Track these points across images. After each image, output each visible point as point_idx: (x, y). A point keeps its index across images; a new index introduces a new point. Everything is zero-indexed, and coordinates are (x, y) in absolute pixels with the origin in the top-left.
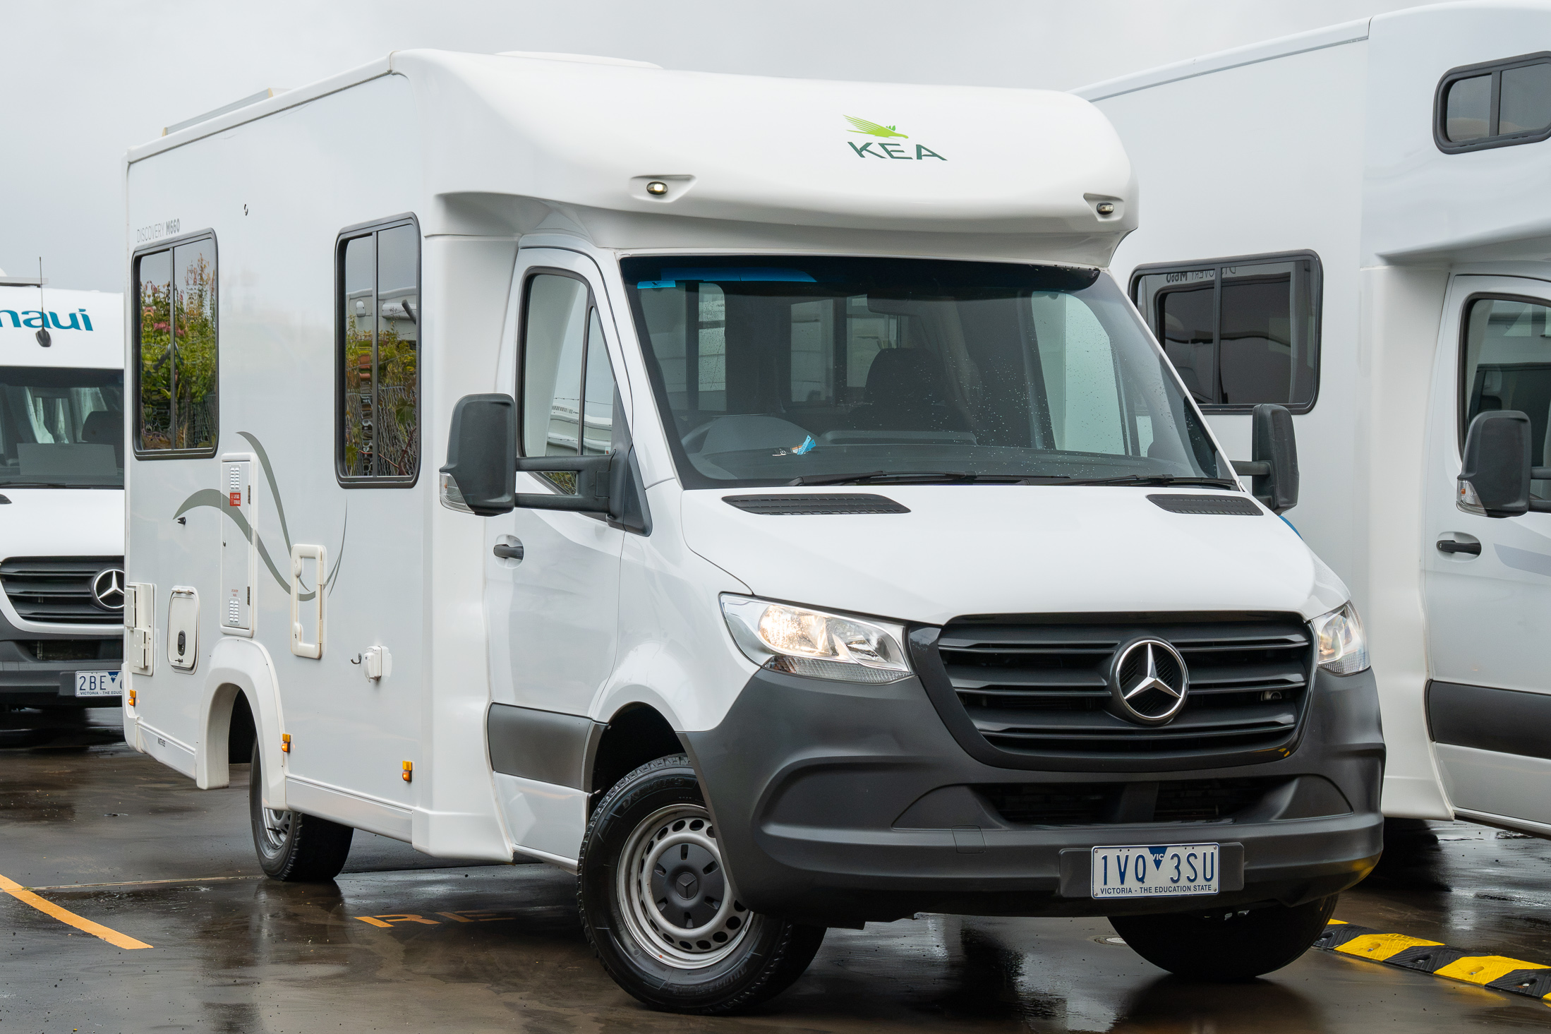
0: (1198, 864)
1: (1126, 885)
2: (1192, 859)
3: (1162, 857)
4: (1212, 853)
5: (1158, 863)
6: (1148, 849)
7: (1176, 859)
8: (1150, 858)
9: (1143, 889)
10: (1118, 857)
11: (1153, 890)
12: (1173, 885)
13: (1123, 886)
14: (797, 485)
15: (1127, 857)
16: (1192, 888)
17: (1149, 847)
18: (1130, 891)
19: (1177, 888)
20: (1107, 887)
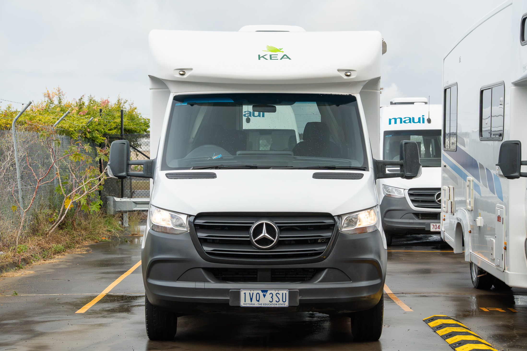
0: (280, 296)
1: (253, 302)
2: (278, 295)
3: (266, 294)
4: (286, 293)
5: (264, 296)
6: (261, 291)
7: (271, 295)
8: (261, 294)
9: (259, 304)
10: (250, 293)
11: (263, 304)
12: (270, 303)
13: (251, 303)
14: (192, 169)
15: (253, 293)
16: (278, 304)
17: (261, 290)
18: (254, 304)
19: (272, 304)
20: (246, 303)
